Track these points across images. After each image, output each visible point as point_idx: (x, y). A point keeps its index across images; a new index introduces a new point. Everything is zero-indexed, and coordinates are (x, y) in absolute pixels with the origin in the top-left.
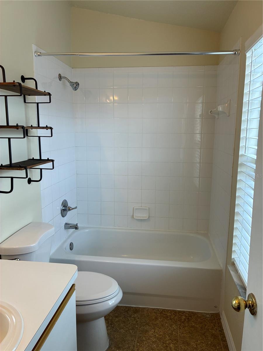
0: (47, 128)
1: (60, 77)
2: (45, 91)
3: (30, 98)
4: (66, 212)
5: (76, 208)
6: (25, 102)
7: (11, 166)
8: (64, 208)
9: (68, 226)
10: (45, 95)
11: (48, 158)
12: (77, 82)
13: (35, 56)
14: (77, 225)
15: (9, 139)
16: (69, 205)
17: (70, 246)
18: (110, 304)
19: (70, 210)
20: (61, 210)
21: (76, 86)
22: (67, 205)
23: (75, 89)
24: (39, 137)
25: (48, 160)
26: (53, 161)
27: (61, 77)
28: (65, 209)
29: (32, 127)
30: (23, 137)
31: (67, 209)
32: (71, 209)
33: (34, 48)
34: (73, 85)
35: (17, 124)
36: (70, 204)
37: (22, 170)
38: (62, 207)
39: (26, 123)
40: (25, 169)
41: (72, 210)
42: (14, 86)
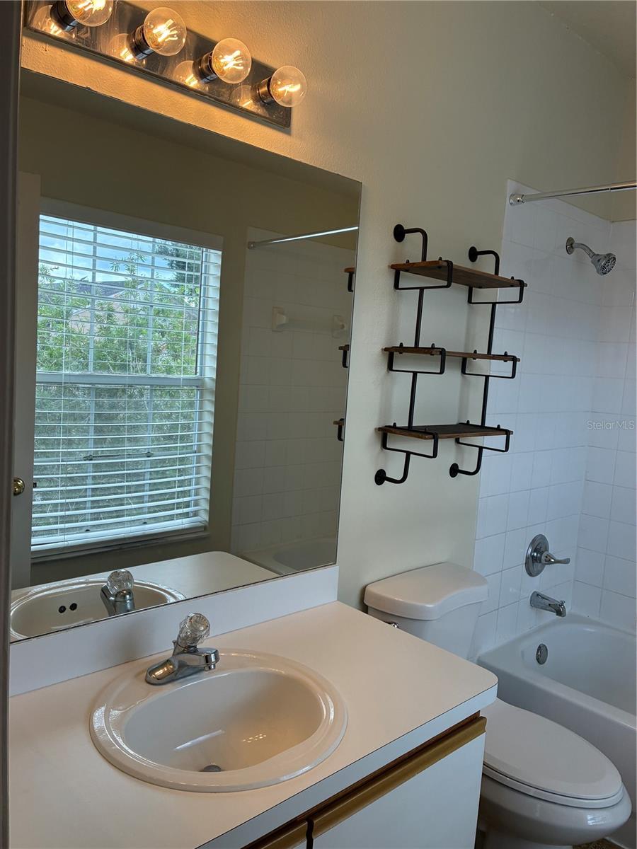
0: (505, 357)
1: (570, 245)
2: (513, 278)
3: (484, 294)
4: (540, 564)
5: (566, 561)
6: (470, 301)
7: (411, 431)
8: (535, 554)
9: (539, 601)
10: (512, 286)
11: (499, 426)
12: (609, 255)
13: (511, 204)
14: (562, 604)
15: (415, 374)
16: (551, 551)
17: (538, 652)
18: (590, 823)
19: (549, 562)
20: (527, 558)
21: (606, 263)
22: (547, 549)
23: (604, 270)
24: (487, 377)
25: (498, 430)
26: (508, 433)
27: (573, 245)
28: (538, 557)
29: (475, 355)
30: (439, 371)
31: (543, 558)
32: (552, 560)
33: (511, 186)
34: (599, 260)
35: (433, 345)
36: (554, 550)
37: (425, 439)
38: (530, 550)
39: (466, 345)
40: (434, 438)
41: (553, 563)
42: (440, 267)
